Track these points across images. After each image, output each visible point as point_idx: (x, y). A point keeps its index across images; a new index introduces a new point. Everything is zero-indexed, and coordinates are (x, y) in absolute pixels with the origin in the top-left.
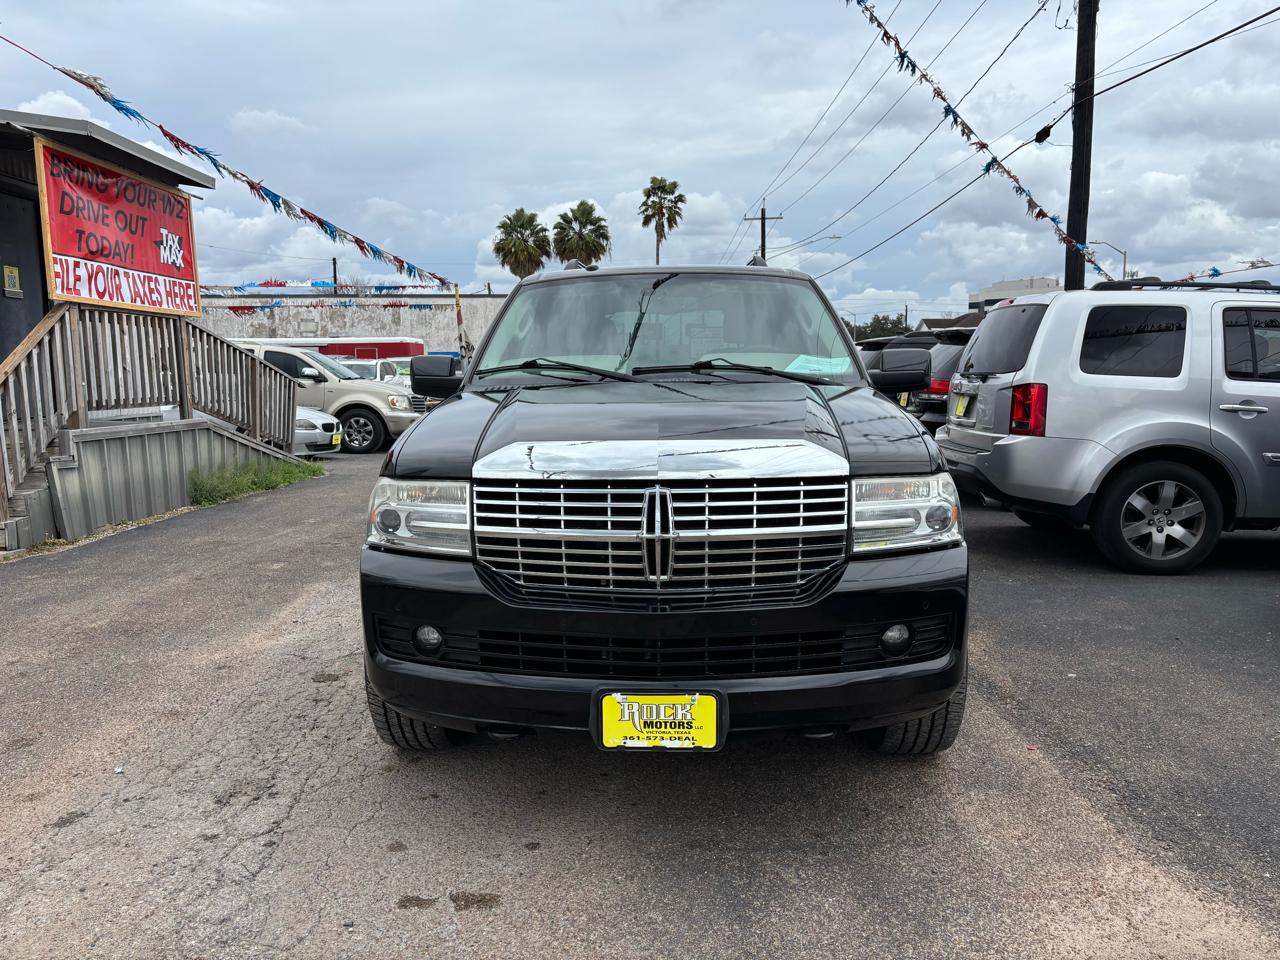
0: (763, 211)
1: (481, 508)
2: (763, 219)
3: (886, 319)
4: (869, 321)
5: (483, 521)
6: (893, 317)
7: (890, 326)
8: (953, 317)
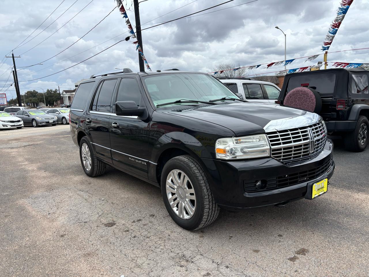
0: (13, 55)
1: (271, 141)
2: (13, 57)
3: (51, 90)
4: (46, 91)
5: (273, 145)
6: (54, 90)
7: (53, 92)
8: (72, 90)
